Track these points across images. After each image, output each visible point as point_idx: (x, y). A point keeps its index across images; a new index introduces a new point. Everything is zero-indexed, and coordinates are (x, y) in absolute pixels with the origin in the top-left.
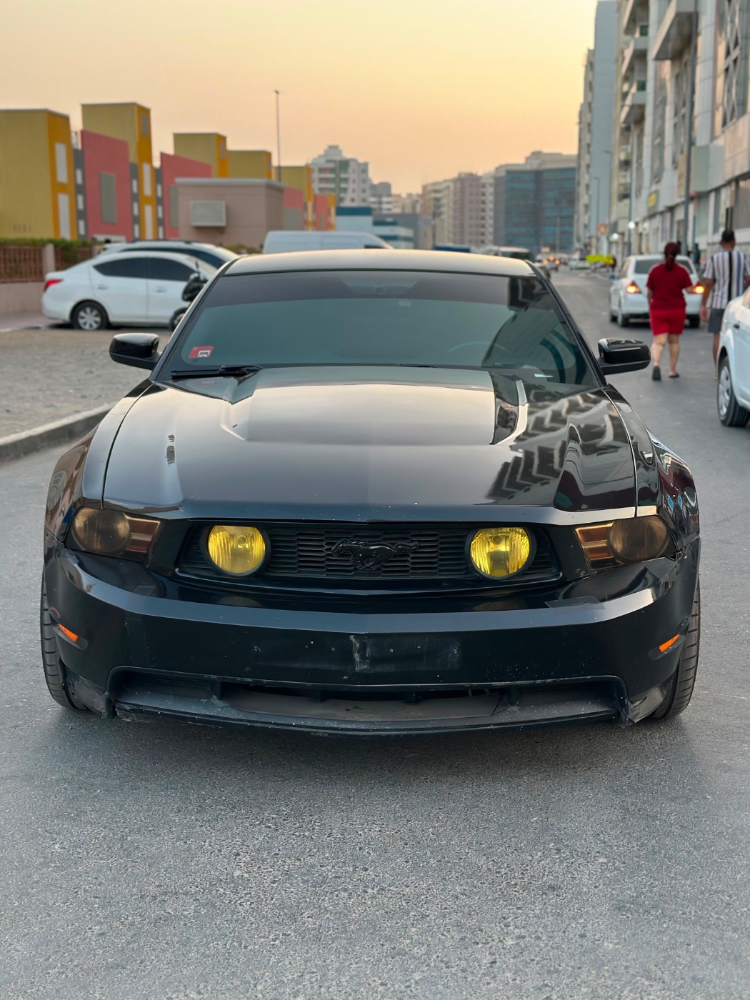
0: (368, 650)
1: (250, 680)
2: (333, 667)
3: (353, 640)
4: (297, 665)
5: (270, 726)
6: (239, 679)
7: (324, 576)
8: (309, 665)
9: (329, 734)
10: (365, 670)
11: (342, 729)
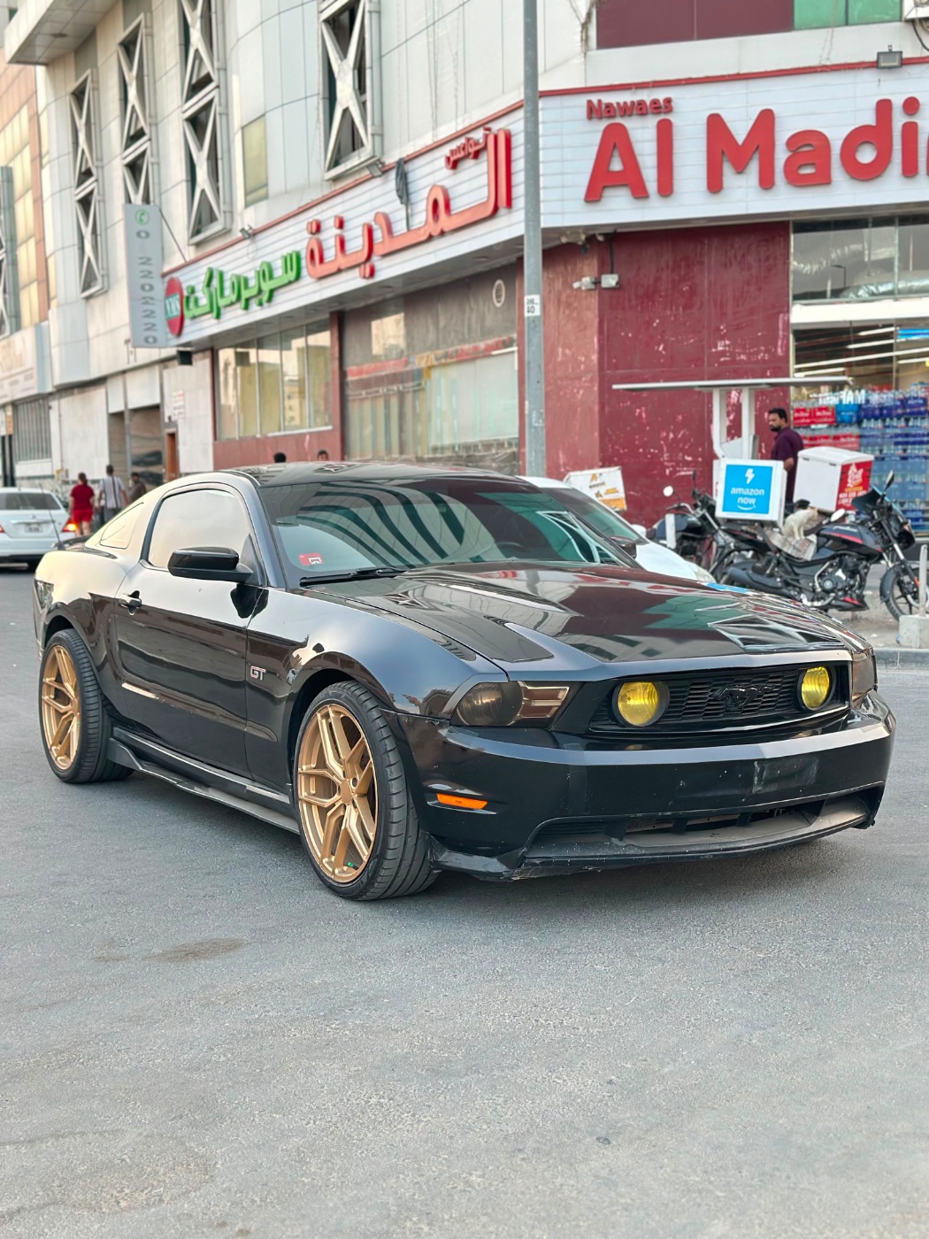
0: (765, 773)
1: (669, 813)
2: (736, 792)
3: (756, 766)
4: (710, 794)
5: (668, 856)
6: (660, 814)
7: (701, 720)
8: (720, 793)
9: (714, 855)
10: (759, 791)
11: (724, 850)
